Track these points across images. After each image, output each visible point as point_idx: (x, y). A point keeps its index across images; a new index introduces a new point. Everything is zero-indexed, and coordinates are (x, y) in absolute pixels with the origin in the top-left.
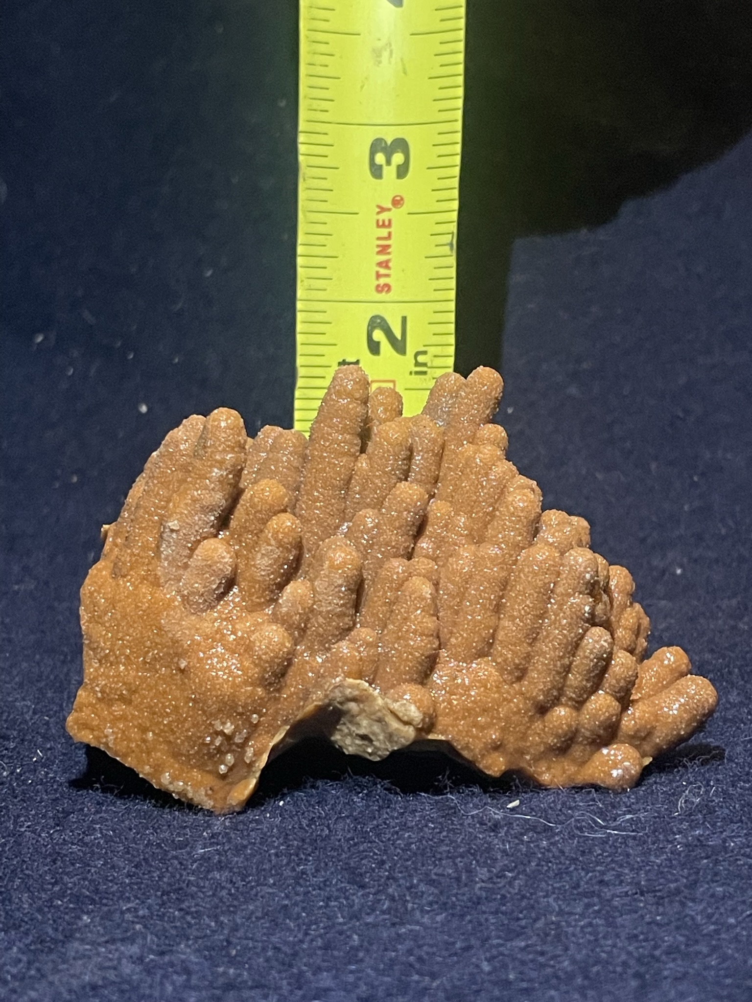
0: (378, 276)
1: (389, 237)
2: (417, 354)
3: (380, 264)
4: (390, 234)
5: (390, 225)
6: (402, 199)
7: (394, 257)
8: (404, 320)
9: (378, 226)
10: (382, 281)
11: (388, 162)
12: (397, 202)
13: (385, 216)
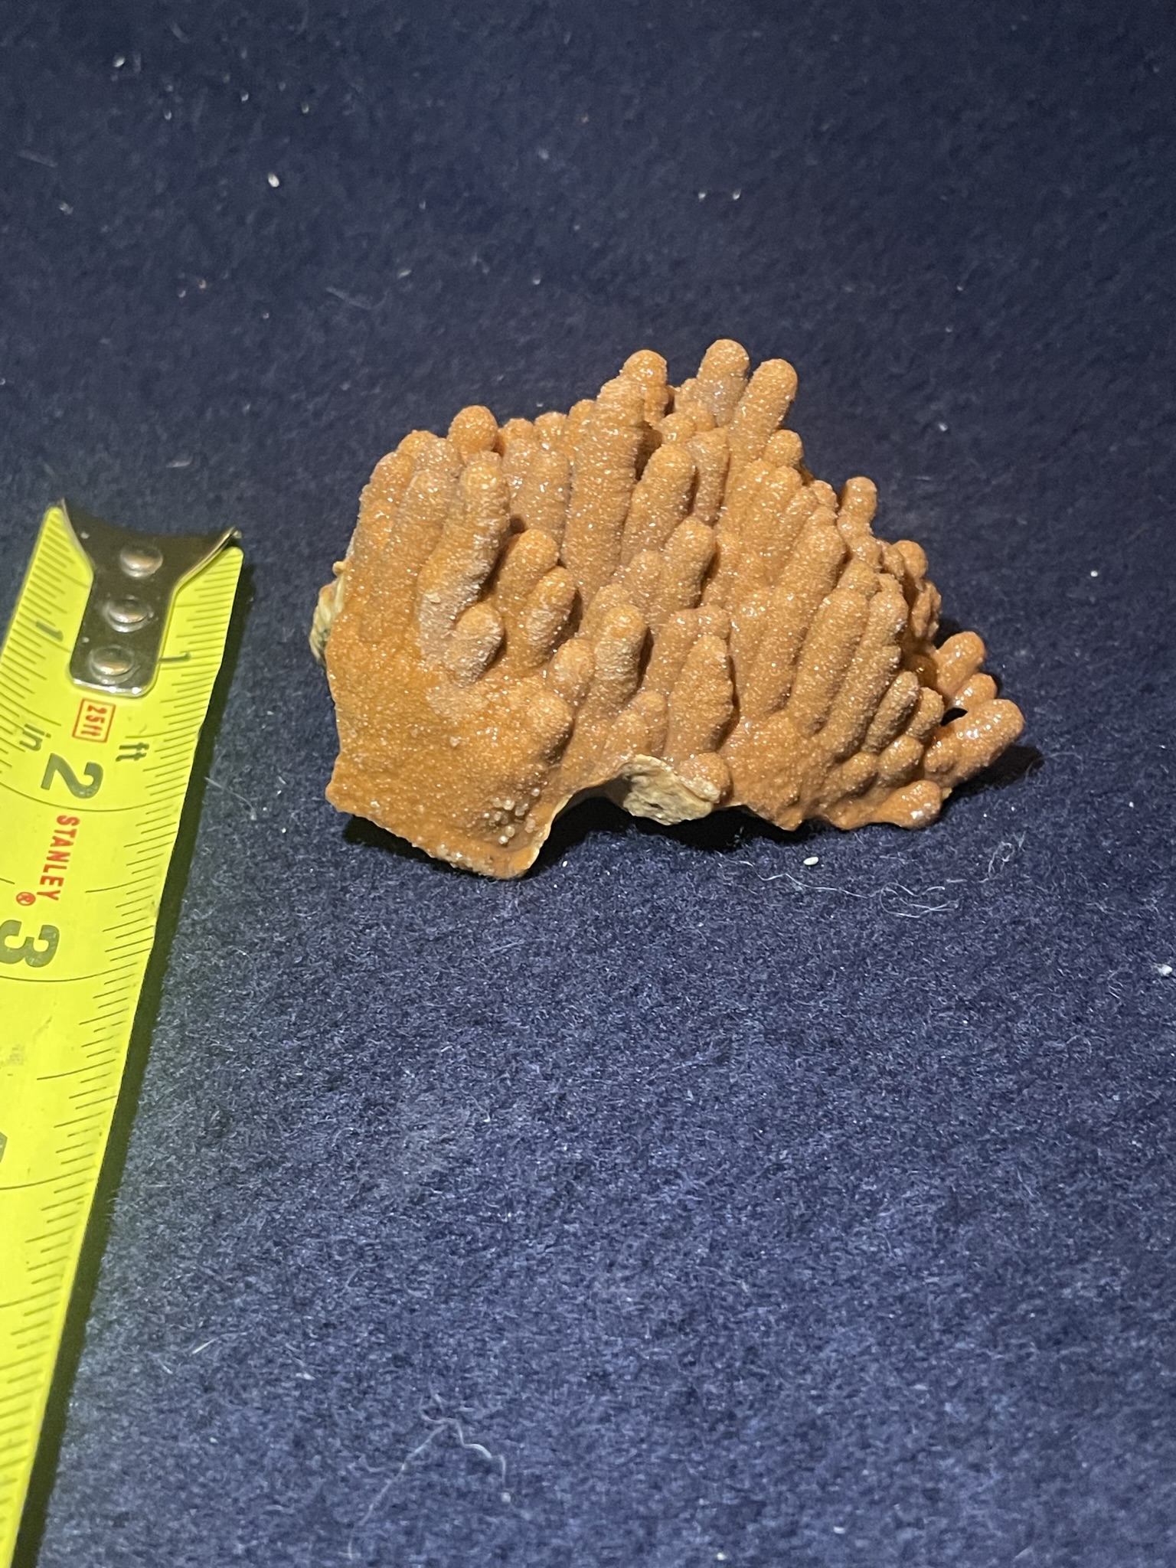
0: (72, 833)
1: (46, 869)
2: (36, 748)
3: (68, 843)
4: (46, 870)
5: (43, 881)
6: (19, 901)
7: (46, 847)
8: (46, 784)
9: (61, 881)
10: (69, 828)
11: (29, 941)
12: (29, 899)
13: (47, 887)
